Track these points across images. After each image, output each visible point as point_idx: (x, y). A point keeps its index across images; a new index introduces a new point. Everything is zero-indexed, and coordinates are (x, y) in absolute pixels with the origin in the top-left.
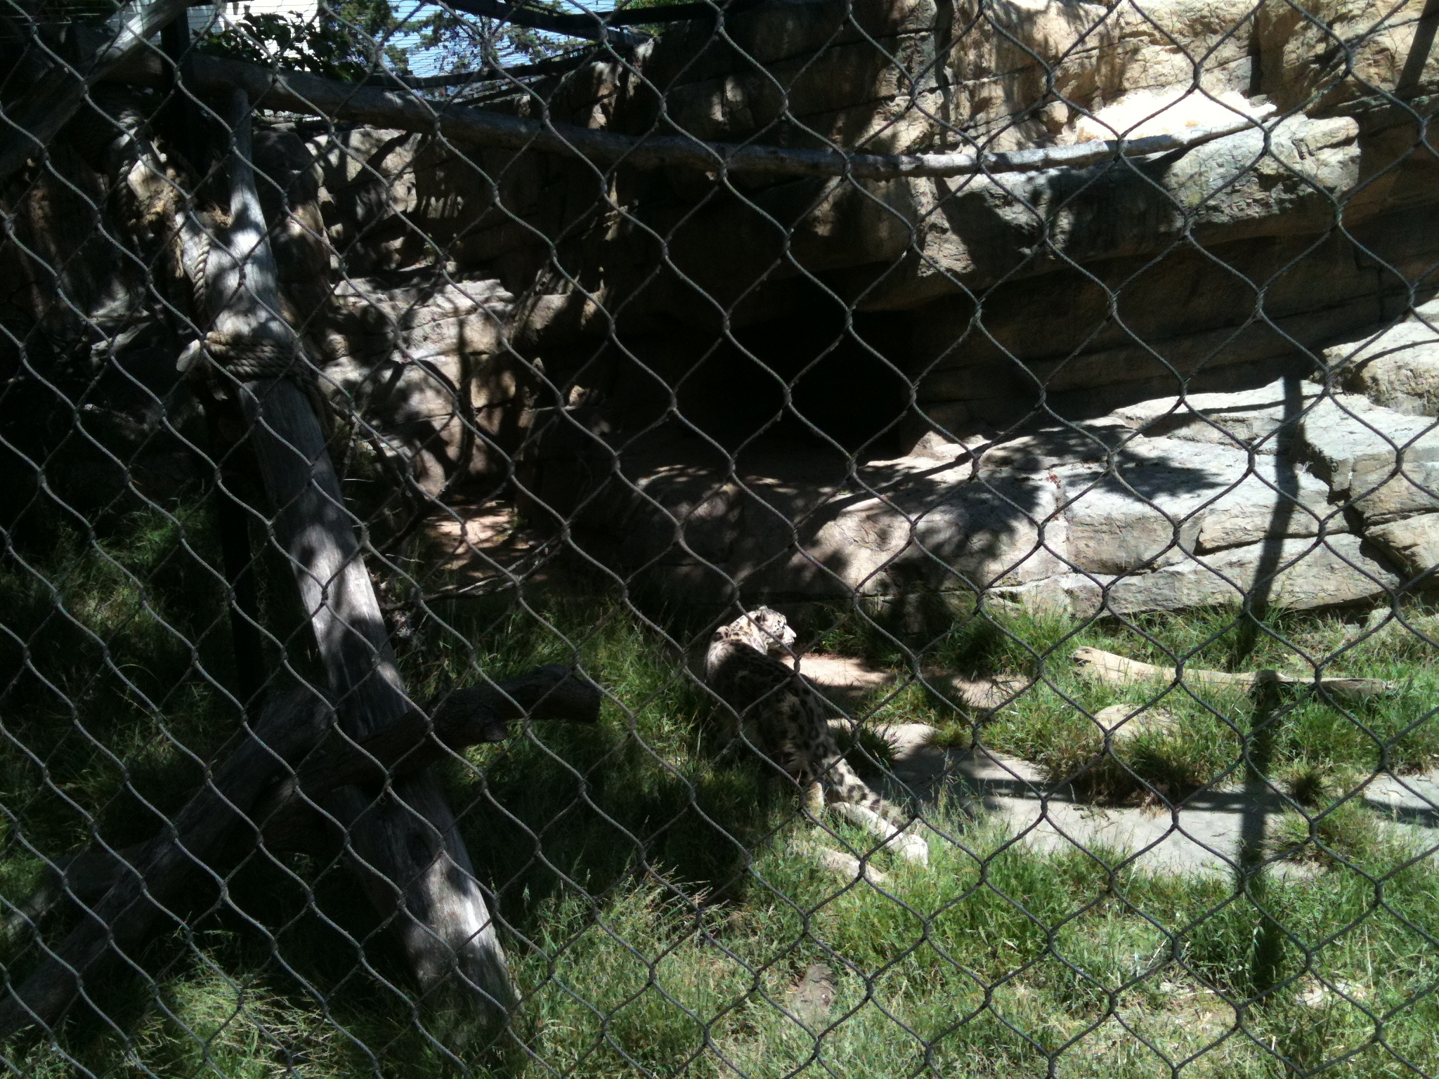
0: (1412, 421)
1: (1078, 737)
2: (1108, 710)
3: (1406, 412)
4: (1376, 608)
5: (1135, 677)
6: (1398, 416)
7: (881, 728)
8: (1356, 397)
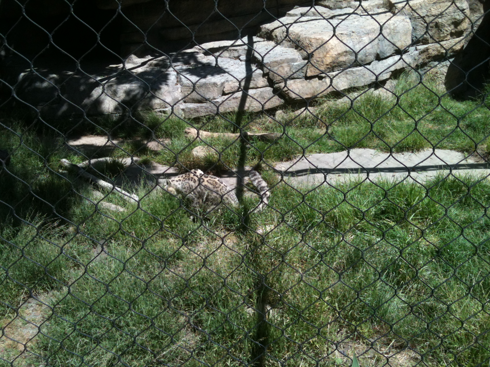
0: (287, 50)
1: (187, 158)
2: (197, 148)
3: (285, 47)
4: (278, 110)
5: (205, 137)
6: (283, 48)
7: (120, 160)
8: (271, 42)
